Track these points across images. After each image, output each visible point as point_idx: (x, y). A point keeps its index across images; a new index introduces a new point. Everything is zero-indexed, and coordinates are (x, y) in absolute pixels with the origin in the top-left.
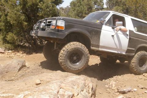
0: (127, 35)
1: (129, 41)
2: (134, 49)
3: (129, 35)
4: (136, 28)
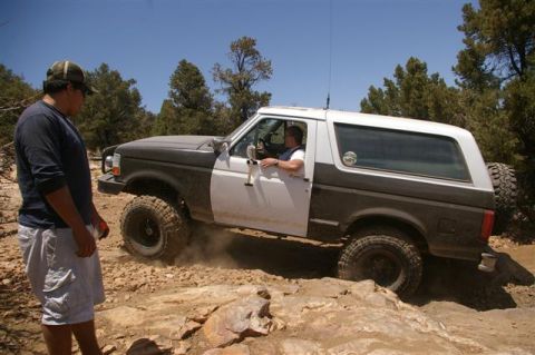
1: (312, 197)
2: (336, 224)
3: (311, 180)
4: (351, 154)
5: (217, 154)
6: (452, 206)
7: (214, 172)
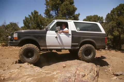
0: (70, 35)
1: (72, 38)
2: (78, 44)
3: (71, 34)
4: (78, 28)
5: (47, 30)
6: (99, 37)
7: (47, 35)
